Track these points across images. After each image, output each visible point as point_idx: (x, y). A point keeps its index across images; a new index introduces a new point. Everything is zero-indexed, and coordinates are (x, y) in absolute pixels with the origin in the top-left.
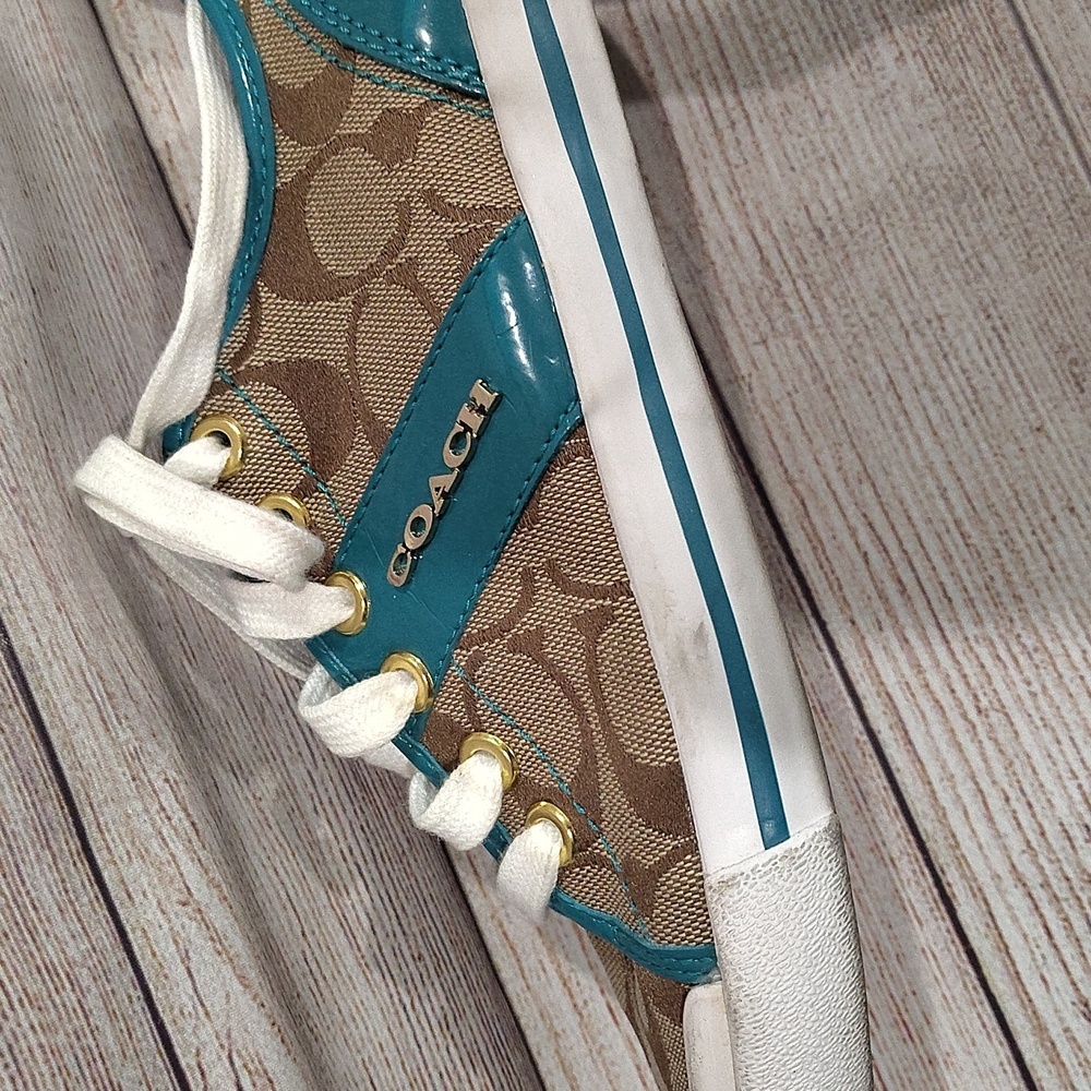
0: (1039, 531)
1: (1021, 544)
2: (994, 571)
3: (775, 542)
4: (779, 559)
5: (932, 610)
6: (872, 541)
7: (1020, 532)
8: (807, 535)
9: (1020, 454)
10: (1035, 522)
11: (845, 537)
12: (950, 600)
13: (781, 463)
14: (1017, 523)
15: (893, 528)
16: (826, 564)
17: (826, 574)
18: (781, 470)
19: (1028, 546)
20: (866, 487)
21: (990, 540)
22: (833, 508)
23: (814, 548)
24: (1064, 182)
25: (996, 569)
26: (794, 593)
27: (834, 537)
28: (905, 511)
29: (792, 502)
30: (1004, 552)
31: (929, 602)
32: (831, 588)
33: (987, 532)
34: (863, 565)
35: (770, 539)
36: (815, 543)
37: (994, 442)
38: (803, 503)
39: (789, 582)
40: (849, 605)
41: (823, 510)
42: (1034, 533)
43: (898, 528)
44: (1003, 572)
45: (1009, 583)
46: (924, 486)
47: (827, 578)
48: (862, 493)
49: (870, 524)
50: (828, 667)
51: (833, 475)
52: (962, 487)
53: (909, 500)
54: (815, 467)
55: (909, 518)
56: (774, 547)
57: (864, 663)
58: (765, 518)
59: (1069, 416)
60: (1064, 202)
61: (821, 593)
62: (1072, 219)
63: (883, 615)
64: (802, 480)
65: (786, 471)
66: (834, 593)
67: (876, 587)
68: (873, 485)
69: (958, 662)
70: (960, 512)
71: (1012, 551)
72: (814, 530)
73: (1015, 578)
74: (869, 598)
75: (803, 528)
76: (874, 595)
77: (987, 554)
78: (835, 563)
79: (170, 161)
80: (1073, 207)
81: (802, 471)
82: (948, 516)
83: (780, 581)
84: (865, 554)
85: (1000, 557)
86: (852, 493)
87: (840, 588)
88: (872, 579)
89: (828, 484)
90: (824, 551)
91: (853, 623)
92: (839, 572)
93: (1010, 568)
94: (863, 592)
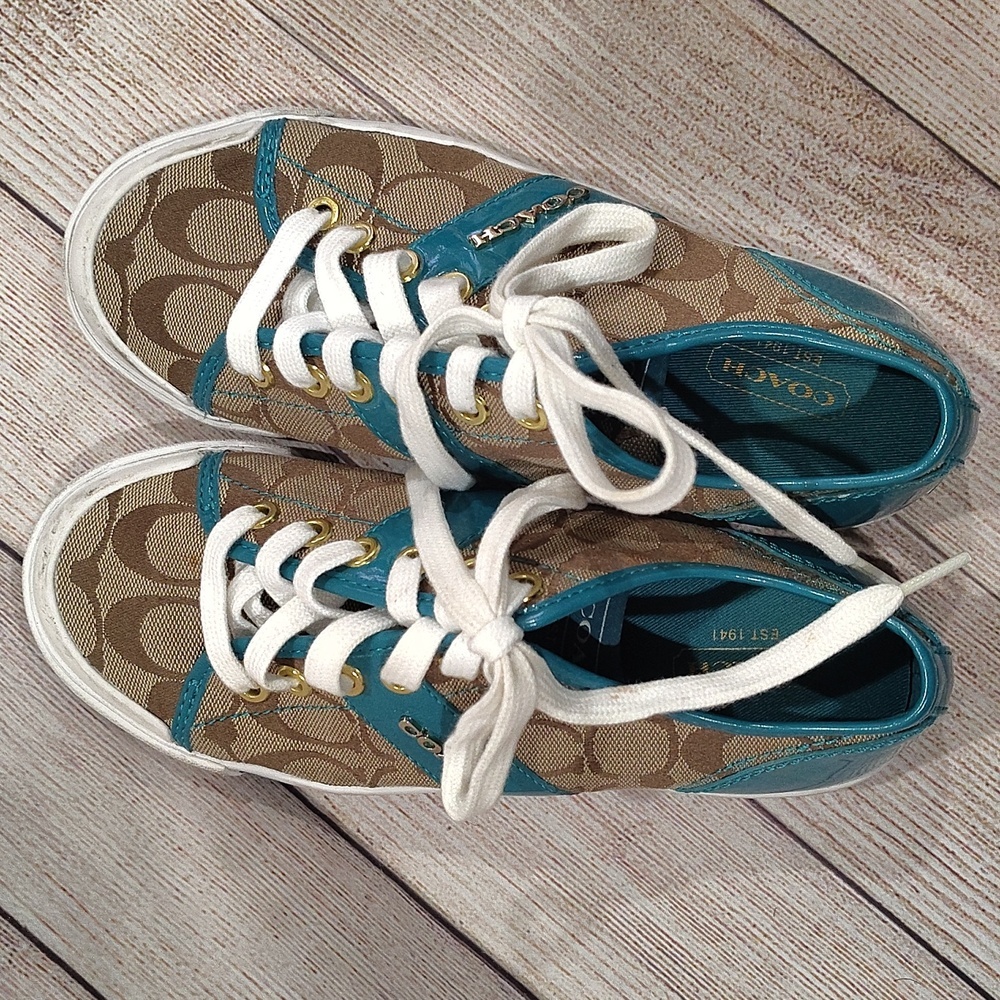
0: (990, 782)
1: (982, 796)
2: (973, 821)
3: (824, 868)
4: (831, 877)
5: (945, 865)
6: (884, 838)
7: (978, 788)
8: (841, 853)
9: (953, 737)
10: (986, 777)
11: (865, 843)
12: (953, 853)
13: (802, 815)
14: (973, 783)
15: (893, 823)
16: (861, 866)
17: (865, 872)
18: (803, 820)
19: (988, 795)
20: (863, 805)
21: (961, 803)
22: (849, 829)
23: (849, 860)
24: (895, 541)
25: (974, 819)
26: (851, 894)
27: (859, 847)
28: (896, 809)
29: (821, 837)
30: (973, 806)
31: (940, 860)
32: (873, 880)
33: (957, 798)
34: (886, 855)
35: (819, 867)
36: (849, 856)
37: (932, 738)
38: (828, 834)
39: (844, 889)
40: (889, 886)
41: (843, 833)
42: (987, 784)
43: (896, 822)
44: (980, 820)
45: (986, 825)
46: (900, 788)
47: (867, 875)
48: (862, 810)
49: (877, 828)
50: (896, 931)
51: (838, 807)
52: (926, 776)
53: (895, 802)
54: (824, 807)
55: (901, 812)
56: (823, 871)
57: (918, 918)
58: (809, 855)
59: (975, 697)
60: (903, 555)
61: (868, 886)
62: (913, 564)
63: (914, 882)
64: (820, 820)
65: (807, 819)
66: (877, 883)
67: (901, 866)
68: (868, 802)
69: (978, 891)
70: (932, 794)
71: (979, 803)
72: (843, 848)
73: (989, 819)
74: (900, 875)
75: (837, 851)
76: (903, 872)
77: (963, 812)
78: (868, 863)
79: (334, 807)
80: (910, 556)
81: (818, 814)
82: (926, 800)
83: (838, 890)
84: (884, 848)
85: (973, 811)
86: (856, 813)
87: (878, 876)
88: (896, 862)
89: (838, 814)
90: (857, 859)
91: (897, 895)
92: (873, 867)
93: (983, 815)
94: (894, 873)
